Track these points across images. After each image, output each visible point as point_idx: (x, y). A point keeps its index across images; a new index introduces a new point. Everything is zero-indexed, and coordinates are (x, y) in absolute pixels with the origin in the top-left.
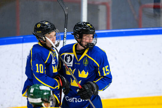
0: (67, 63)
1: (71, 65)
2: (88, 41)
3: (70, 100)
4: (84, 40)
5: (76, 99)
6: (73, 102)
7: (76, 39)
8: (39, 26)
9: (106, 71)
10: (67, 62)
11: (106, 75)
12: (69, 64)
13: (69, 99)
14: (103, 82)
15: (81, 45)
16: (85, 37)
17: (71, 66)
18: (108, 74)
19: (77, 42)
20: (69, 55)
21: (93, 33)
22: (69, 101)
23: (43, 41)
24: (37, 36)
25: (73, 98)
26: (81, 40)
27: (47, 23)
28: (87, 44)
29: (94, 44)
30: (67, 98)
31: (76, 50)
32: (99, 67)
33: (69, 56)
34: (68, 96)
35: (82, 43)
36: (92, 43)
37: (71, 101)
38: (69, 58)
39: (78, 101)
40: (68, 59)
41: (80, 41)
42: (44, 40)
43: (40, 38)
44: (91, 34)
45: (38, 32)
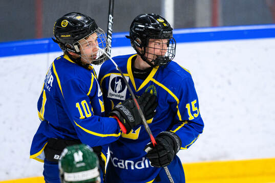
0: (116, 94)
1: (123, 97)
2: (157, 52)
3: (121, 165)
4: (151, 50)
5: (132, 162)
6: (127, 168)
7: (134, 47)
8: (65, 24)
9: (193, 110)
10: (116, 92)
11: (193, 118)
12: (119, 96)
13: (119, 164)
14: (188, 131)
15: (145, 59)
16: (152, 45)
17: (122, 99)
18: (196, 115)
19: (136, 53)
20: (118, 78)
21: (169, 37)
22: (119, 166)
23: (76, 52)
24: (62, 44)
25: (127, 162)
26: (144, 49)
27: (79, 18)
28: (156, 59)
29: (170, 58)
30: (115, 160)
31: (133, 69)
32: (178, 103)
33: (120, 80)
34: (117, 158)
35: (146, 55)
36: (166, 57)
37: (123, 167)
38: (119, 83)
39: (137, 167)
40: (117, 85)
41: (142, 51)
42: (78, 50)
43: (68, 47)
44: (164, 38)
45: (64, 36)
